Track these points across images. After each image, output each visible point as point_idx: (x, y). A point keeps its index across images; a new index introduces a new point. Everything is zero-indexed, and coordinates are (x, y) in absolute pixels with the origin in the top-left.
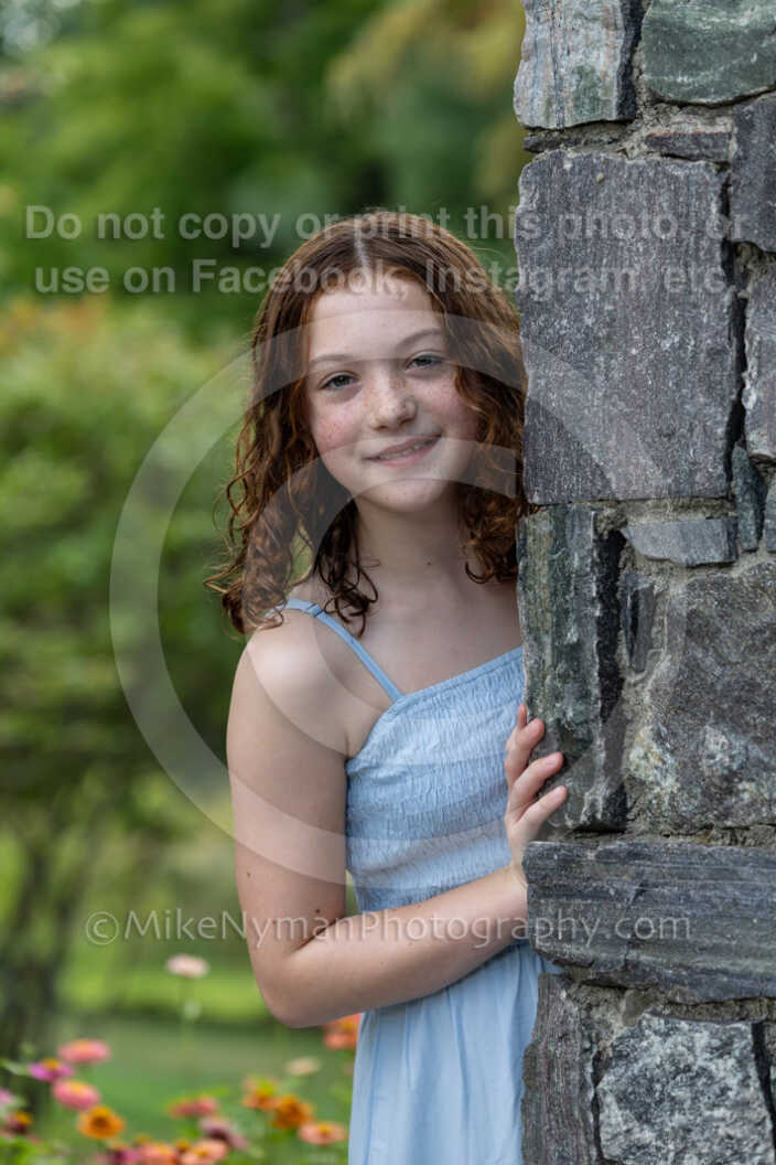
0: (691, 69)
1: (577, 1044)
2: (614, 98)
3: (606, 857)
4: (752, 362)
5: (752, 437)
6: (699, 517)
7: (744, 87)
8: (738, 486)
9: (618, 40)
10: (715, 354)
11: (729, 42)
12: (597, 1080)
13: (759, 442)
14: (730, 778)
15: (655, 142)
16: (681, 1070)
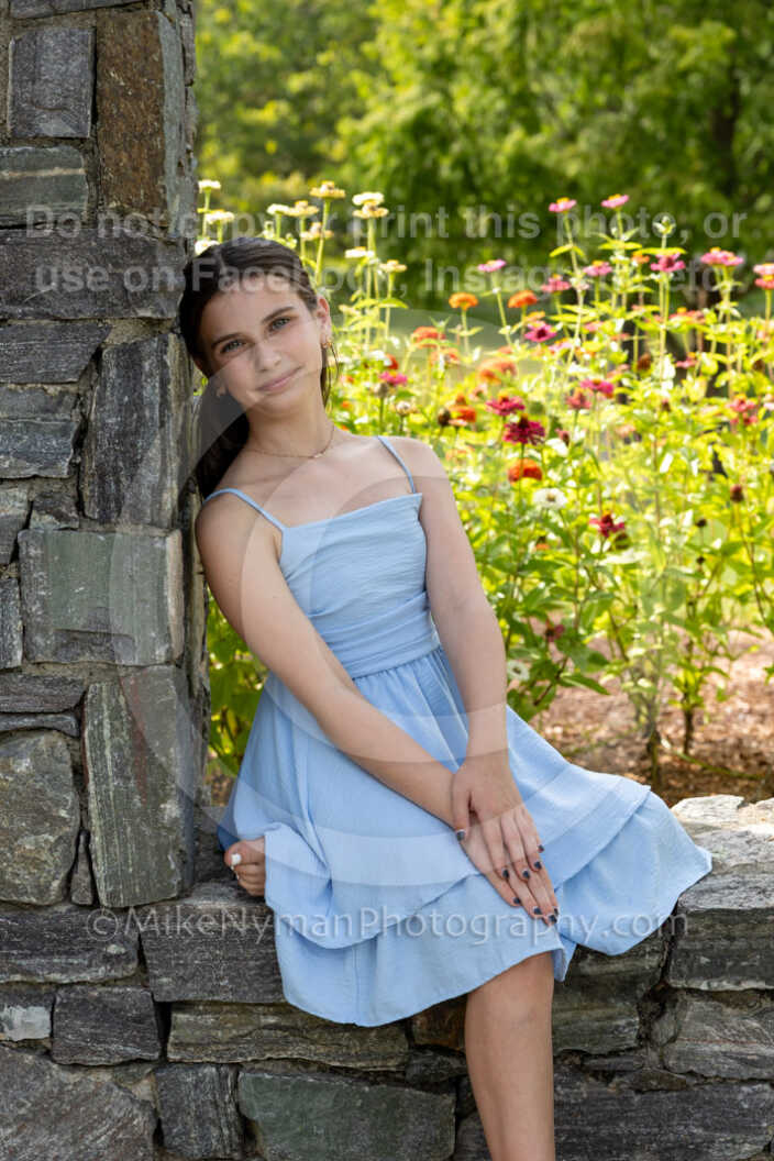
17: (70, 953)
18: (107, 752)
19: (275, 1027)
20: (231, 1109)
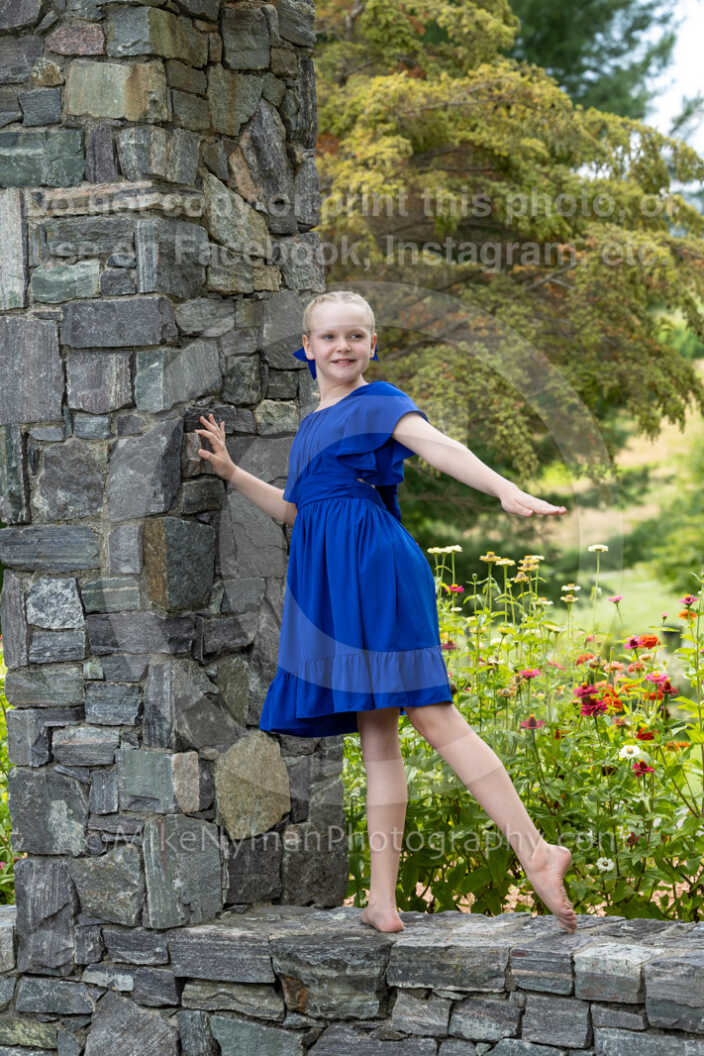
0: (48, 293)
1: (18, 590)
2: (22, 301)
3: (26, 532)
4: (69, 381)
5: (70, 403)
6: (53, 427)
7: (64, 298)
8: (65, 417)
9: (23, 282)
10: (57, 378)
11: (59, 285)
12: (25, 600)
13: (72, 404)
14: (66, 505)
15: (36, 314)
16: (53, 594)
17: (142, 951)
18: (152, 855)
19: (224, 993)
20: (207, 1033)
